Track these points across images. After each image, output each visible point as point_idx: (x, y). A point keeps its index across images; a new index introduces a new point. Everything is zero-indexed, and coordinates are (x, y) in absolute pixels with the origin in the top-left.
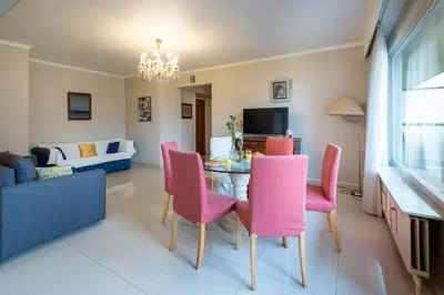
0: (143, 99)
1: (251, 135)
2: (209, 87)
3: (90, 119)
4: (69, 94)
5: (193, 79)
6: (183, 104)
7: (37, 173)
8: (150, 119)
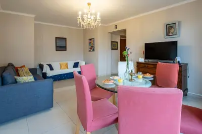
0: (91, 40)
1: (150, 60)
2: (125, 31)
3: (66, 50)
4: (56, 38)
5: (116, 27)
6: (112, 42)
7: (16, 80)
8: (94, 50)
